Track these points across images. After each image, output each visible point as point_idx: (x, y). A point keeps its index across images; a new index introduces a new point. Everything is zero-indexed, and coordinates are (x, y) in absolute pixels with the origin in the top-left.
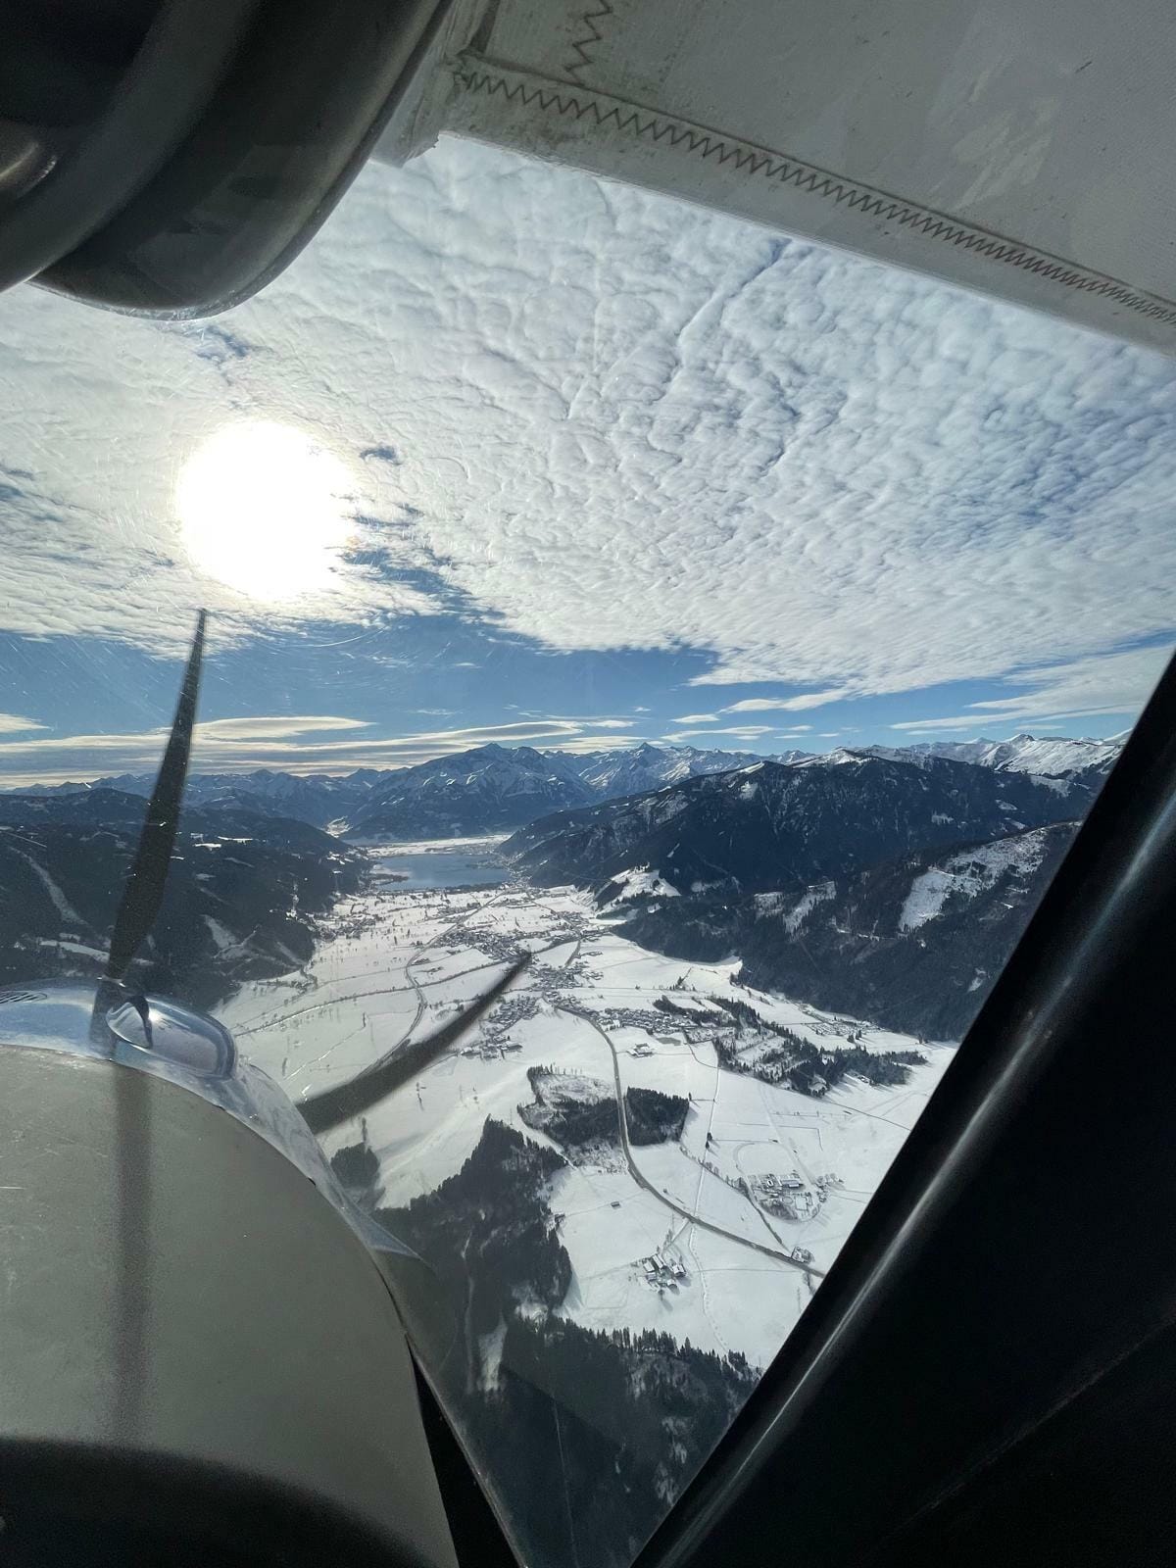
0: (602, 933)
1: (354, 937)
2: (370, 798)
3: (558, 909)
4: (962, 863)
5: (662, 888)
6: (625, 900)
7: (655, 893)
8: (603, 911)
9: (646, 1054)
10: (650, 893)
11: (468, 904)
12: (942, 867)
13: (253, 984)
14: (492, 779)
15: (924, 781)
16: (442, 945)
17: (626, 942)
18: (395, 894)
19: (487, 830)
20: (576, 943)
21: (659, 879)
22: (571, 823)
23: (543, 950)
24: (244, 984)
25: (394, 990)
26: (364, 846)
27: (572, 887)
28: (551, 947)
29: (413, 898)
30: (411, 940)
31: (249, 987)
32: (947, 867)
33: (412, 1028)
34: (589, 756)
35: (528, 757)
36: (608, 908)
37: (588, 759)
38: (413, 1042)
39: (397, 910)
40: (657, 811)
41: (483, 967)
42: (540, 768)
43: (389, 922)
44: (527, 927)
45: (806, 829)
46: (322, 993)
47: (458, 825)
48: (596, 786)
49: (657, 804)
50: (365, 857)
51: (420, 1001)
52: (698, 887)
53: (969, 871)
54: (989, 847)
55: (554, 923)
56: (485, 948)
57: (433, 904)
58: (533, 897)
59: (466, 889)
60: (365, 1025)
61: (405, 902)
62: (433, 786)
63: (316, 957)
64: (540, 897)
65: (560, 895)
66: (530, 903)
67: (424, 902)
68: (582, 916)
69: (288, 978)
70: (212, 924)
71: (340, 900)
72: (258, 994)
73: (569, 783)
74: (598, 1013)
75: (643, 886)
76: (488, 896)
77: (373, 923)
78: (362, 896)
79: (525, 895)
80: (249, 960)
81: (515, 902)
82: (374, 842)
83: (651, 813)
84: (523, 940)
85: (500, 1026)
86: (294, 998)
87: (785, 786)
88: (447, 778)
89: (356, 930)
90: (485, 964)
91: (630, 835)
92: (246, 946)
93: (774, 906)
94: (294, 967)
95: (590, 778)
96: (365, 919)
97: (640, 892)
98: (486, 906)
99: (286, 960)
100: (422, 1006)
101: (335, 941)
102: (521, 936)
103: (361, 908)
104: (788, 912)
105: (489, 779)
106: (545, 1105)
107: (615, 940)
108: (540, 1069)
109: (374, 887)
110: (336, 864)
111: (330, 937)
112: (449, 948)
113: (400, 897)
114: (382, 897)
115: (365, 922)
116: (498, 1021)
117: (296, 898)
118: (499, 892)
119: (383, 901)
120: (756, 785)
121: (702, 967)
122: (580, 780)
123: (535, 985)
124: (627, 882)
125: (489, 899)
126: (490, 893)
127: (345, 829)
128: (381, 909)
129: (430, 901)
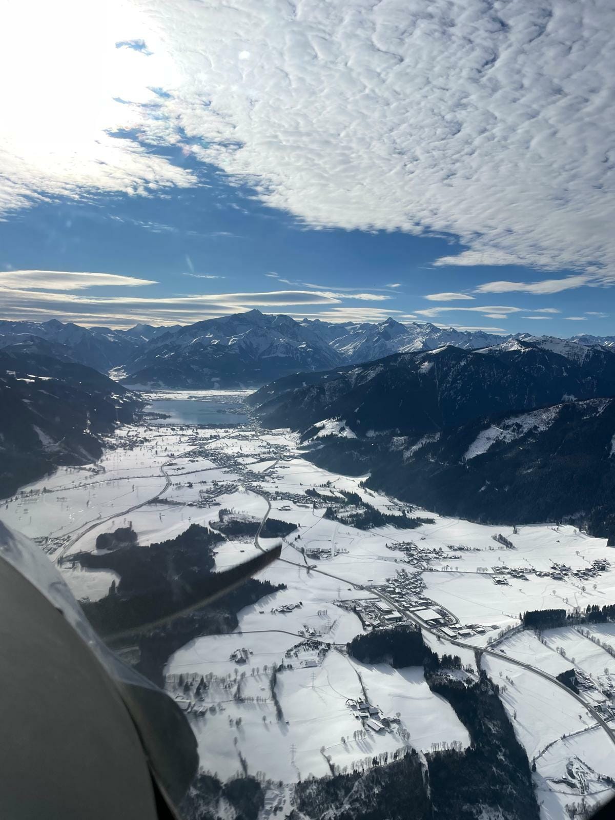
0: (294, 457)
1: (128, 449)
2: (146, 351)
3: (272, 442)
4: (510, 423)
5: (346, 432)
6: (318, 438)
7: (340, 435)
8: (302, 445)
9: (287, 510)
10: (337, 435)
11: (211, 436)
12: (498, 425)
13: (65, 468)
14: (251, 343)
15: (566, 368)
16: (187, 457)
17: (308, 463)
18: (161, 426)
19: (241, 385)
20: (276, 461)
21: (345, 427)
22: (304, 383)
23: (252, 463)
24: (60, 467)
25: (152, 476)
26: (139, 391)
27: (289, 429)
28: (258, 462)
29: (173, 429)
30: (167, 453)
31: (62, 470)
32: (501, 425)
33: (161, 493)
34: (342, 326)
35: (286, 325)
36: (306, 443)
37: (340, 329)
38: (160, 499)
39: (160, 436)
40: (360, 377)
41: (210, 469)
42: (294, 336)
43: (153, 443)
44: (246, 451)
45: (459, 398)
46: (107, 476)
47: (218, 379)
48: (342, 354)
49: (362, 372)
50: (139, 399)
51: (167, 482)
52: (371, 434)
53: (512, 428)
54: (529, 415)
55: (264, 450)
56: (215, 460)
57: (186, 434)
58: (259, 434)
59: (213, 426)
60: (133, 490)
61: (166, 431)
62: (199, 344)
63: (103, 458)
64: (264, 434)
65: (278, 434)
66: (255, 438)
67: (180, 432)
68: (288, 448)
69: (88, 467)
70: (38, 430)
71: (120, 427)
72: (68, 473)
73: (317, 350)
74: (270, 494)
75: (333, 430)
76: (227, 432)
77: (142, 442)
78: (136, 426)
79: (254, 433)
80: (62, 454)
81: (245, 437)
82: (147, 388)
83: (356, 379)
84: (241, 458)
85: (211, 496)
86: (90, 476)
87: (454, 366)
88: (212, 339)
89: (131, 444)
90: (211, 468)
91: (337, 395)
92: (60, 446)
93: (402, 444)
94: (90, 462)
95: (341, 346)
96: (136, 440)
97: (329, 434)
98: (223, 438)
99: (85, 457)
100: (169, 484)
101: (116, 451)
102: (241, 456)
103: (134, 433)
104: (407, 449)
105: (248, 343)
106: (223, 522)
107: (302, 461)
108: (225, 510)
109: (145, 421)
110: (117, 401)
111: (113, 448)
112: (192, 459)
113: (162, 429)
114: (151, 428)
115: (136, 442)
116: (211, 493)
117: (89, 422)
118: (237, 430)
119: (151, 430)
120: (432, 364)
121: (348, 478)
122: (329, 348)
123: (240, 479)
124: (323, 427)
125: (228, 434)
126: (229, 430)
127: (124, 376)
128: (148, 435)
129: (184, 432)
